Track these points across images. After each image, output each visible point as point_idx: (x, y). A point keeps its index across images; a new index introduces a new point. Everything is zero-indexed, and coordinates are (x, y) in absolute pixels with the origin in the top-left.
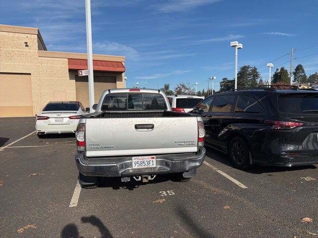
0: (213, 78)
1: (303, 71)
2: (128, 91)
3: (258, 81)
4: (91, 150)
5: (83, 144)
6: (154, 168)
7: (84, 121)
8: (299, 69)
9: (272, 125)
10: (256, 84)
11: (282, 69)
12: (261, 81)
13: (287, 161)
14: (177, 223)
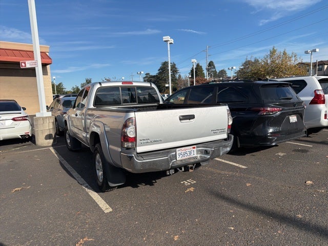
0: (140, 73)
1: (214, 67)
2: (120, 84)
3: (177, 76)
4: (142, 145)
6: (196, 157)
7: (132, 115)
8: (211, 64)
10: (176, 79)
11: (198, 65)
12: (180, 76)
13: (271, 141)
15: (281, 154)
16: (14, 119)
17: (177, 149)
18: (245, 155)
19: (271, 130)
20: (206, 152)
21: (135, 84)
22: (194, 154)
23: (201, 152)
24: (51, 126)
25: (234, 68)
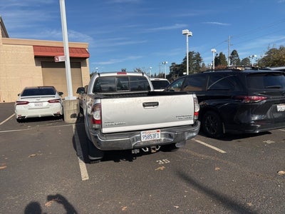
1: (238, 56)
2: (116, 74)
3: (201, 64)
4: (107, 127)
5: (100, 122)
6: (160, 140)
7: (99, 101)
8: (234, 53)
9: (242, 99)
11: (221, 54)
12: (203, 64)
13: (255, 128)
14: (184, 184)
15: (269, 142)
16: (49, 102)
17: (142, 132)
18: (231, 140)
19: (256, 118)
20: (170, 136)
21: (128, 74)
22: (159, 137)
23: (165, 135)
24: (76, 108)
25: (255, 56)
